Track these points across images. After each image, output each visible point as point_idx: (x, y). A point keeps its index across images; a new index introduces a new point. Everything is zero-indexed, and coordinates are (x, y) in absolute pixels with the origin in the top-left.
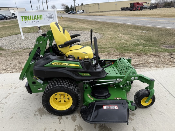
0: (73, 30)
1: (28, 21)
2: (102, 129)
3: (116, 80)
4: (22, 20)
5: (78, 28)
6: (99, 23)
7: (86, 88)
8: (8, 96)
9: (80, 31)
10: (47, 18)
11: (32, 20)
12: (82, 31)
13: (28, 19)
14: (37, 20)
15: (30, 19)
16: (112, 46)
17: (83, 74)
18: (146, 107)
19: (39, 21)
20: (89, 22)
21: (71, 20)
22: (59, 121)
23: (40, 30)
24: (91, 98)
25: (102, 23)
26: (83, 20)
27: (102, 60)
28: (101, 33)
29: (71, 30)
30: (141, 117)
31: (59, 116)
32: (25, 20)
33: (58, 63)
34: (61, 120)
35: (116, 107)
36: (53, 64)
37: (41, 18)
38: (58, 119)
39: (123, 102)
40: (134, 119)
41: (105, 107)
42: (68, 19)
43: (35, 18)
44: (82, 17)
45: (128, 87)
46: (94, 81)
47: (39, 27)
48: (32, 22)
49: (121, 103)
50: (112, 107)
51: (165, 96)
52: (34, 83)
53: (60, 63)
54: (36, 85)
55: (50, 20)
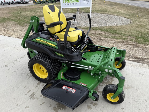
0: (106, 14)
1: (68, 3)
2: (59, 105)
3: (88, 67)
4: (64, 2)
5: (112, 12)
6: (138, 8)
7: (64, 67)
8: (22, 57)
9: (113, 15)
10: (83, 2)
11: (71, 2)
12: (114, 15)
13: (68, 1)
14: (75, 3)
15: (69, 1)
16: (133, 33)
17: (58, 54)
18: (112, 103)
19: (76, 4)
20: (128, 7)
21: (111, 4)
22: (37, 85)
23: (78, 11)
24: (62, 76)
25: (141, 9)
26: (124, 4)
27: (94, 46)
28: (132, 20)
29: (104, 14)
30: (100, 110)
31: (39, 82)
32: (66, 2)
33: (40, 40)
34: (39, 85)
35: (73, 91)
36: (37, 40)
37: (78, 1)
38: (38, 83)
39: (83, 89)
40: (92, 108)
41: (64, 87)
42: (110, 3)
43: (73, 1)
44: (125, 2)
45: (99, 78)
46: (69, 62)
47: (78, 9)
48: (71, 4)
49: (81, 89)
50: (70, 90)
51: (147, 101)
52: (32, 52)
53: (42, 40)
54: (32, 53)
55: (85, 3)
